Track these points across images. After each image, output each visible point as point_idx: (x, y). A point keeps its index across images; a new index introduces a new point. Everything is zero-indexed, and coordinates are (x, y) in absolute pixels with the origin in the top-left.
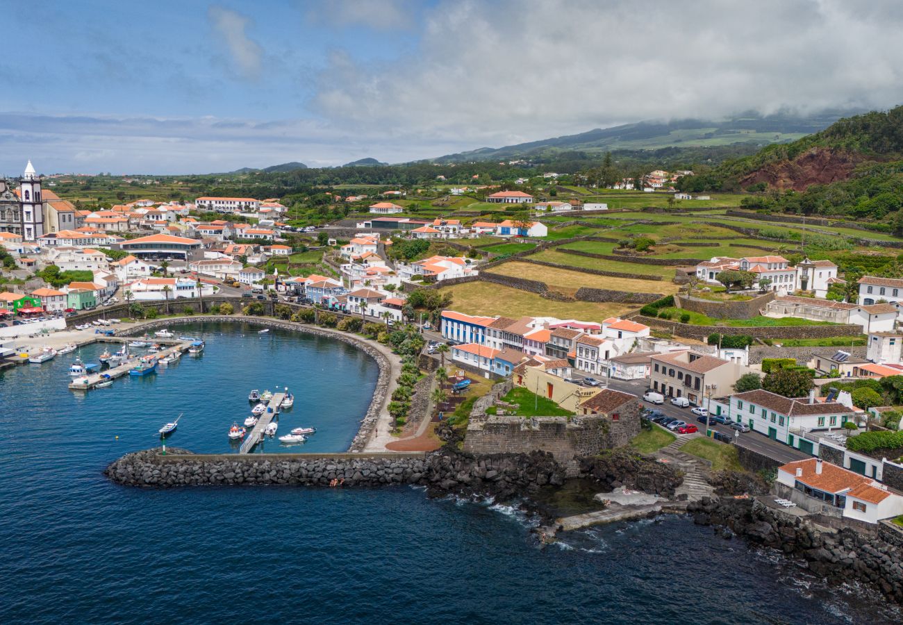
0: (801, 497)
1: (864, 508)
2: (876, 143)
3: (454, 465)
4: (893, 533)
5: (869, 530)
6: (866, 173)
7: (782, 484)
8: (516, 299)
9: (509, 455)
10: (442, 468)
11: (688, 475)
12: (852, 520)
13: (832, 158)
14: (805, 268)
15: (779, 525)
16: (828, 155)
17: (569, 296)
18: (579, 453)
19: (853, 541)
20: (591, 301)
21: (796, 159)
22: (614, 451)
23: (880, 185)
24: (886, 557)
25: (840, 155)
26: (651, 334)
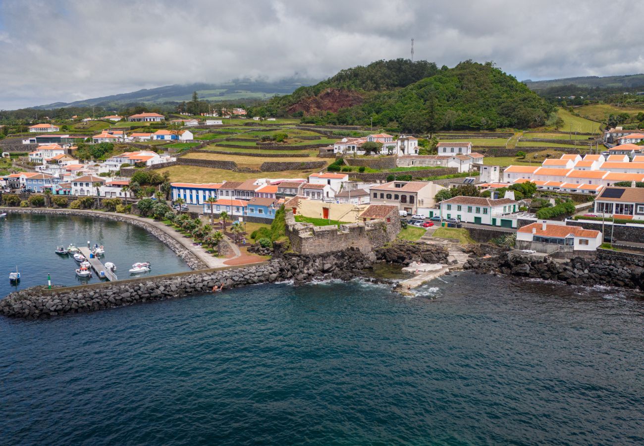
0: (539, 246)
1: (586, 242)
2: (364, 85)
3: (298, 264)
4: (608, 253)
5: (591, 255)
6: (371, 100)
7: (522, 241)
8: (217, 173)
9: (333, 253)
10: (292, 267)
11: (449, 249)
12: (580, 251)
13: (339, 95)
14: (403, 140)
15: (533, 264)
16: (337, 93)
17: (256, 169)
18: (373, 246)
19: (581, 264)
20: (273, 171)
21: (319, 95)
22: (390, 243)
23: (381, 106)
24: (611, 267)
25: (345, 92)
26: (349, 180)
